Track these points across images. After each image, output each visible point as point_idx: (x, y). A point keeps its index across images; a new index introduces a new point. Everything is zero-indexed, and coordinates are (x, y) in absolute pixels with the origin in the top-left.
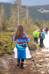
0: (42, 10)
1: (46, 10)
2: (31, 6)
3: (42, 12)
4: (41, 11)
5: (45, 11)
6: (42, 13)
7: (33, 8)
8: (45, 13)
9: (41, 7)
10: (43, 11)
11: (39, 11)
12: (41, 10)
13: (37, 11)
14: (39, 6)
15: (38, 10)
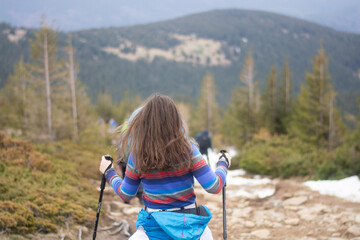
0: (126, 51)
1: (149, 45)
2: (73, 33)
3: (131, 57)
4: (122, 56)
5: (141, 52)
6: (126, 62)
7: (84, 41)
8: (141, 62)
9: (122, 36)
10: (134, 52)
11: (113, 56)
12: (122, 46)
13: (104, 54)
14: (112, 29)
15: (110, 50)
